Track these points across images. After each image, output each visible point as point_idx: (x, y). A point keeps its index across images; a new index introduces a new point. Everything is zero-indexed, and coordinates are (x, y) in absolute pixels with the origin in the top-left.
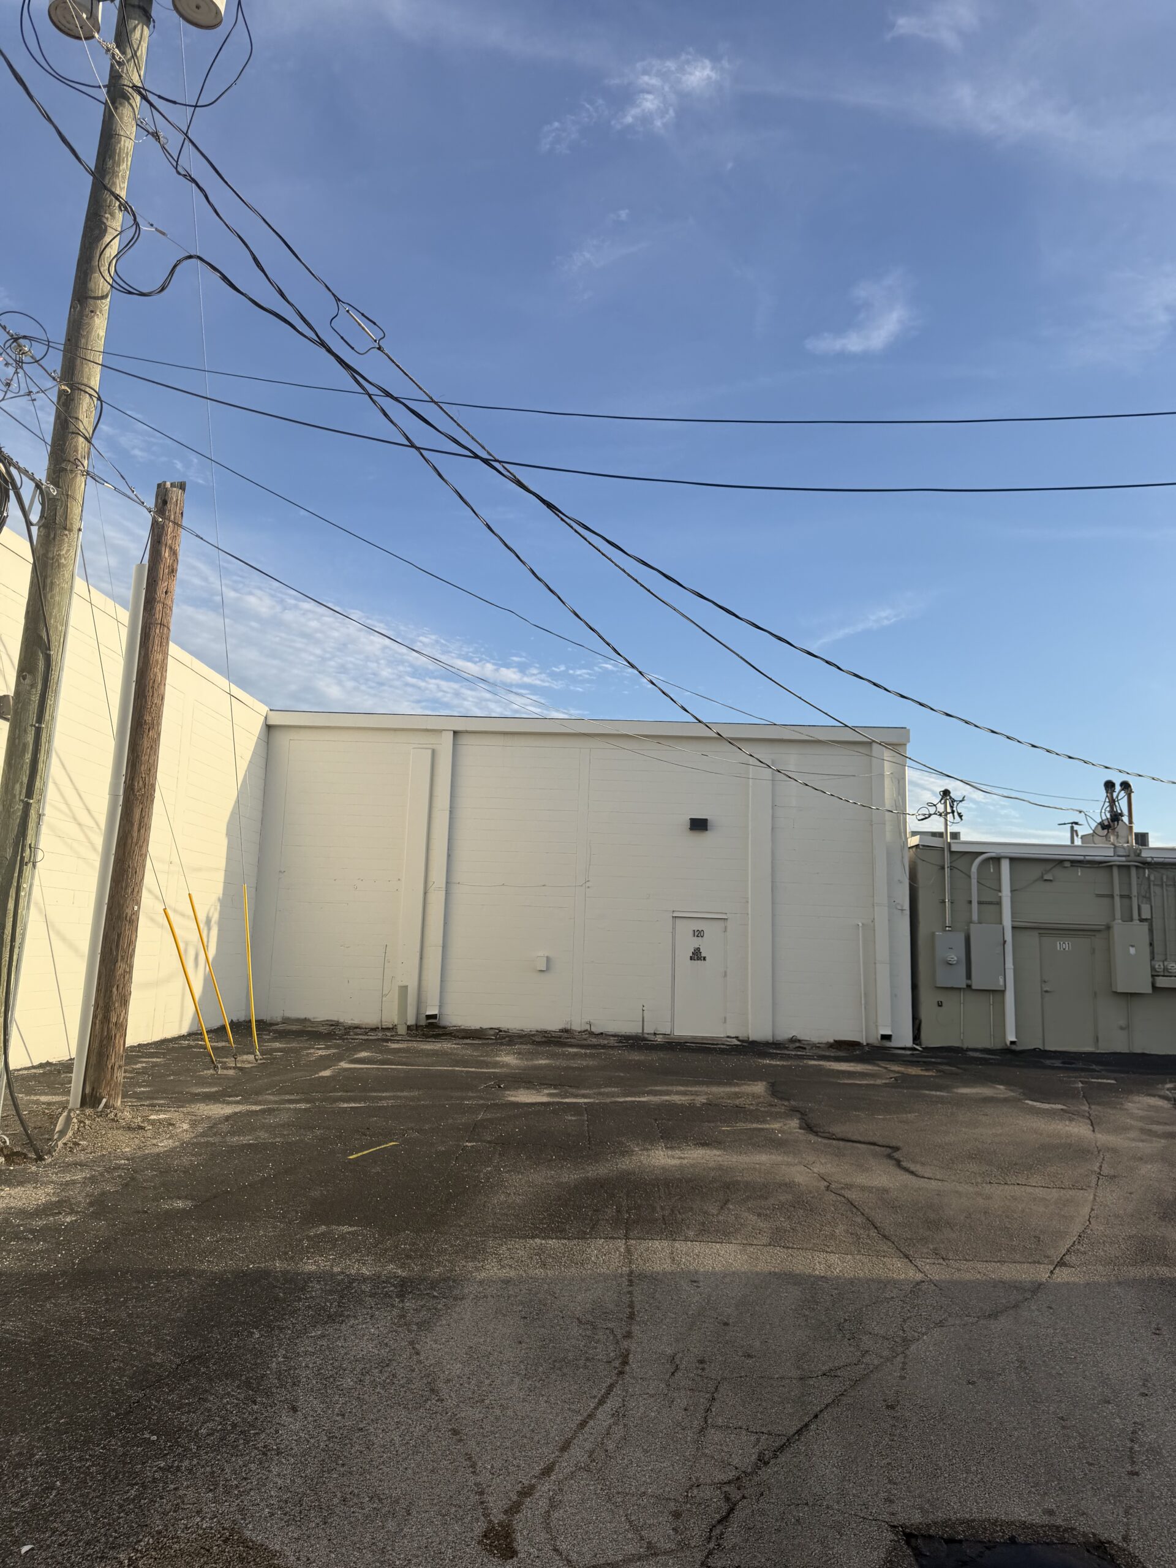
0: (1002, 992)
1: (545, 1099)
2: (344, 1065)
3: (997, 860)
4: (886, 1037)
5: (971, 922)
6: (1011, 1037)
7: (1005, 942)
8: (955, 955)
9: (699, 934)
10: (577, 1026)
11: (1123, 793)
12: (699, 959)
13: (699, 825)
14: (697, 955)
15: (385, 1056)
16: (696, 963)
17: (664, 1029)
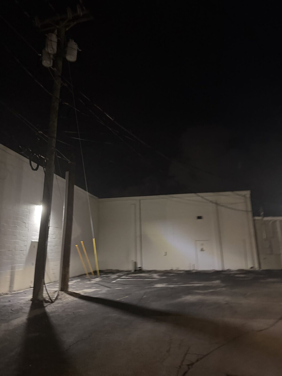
1: (164, 286)
2: (119, 280)
4: (252, 268)
9: (202, 244)
10: (174, 269)
12: (203, 251)
13: (199, 218)
14: (202, 250)
15: (128, 277)
16: (202, 252)
17: (196, 269)
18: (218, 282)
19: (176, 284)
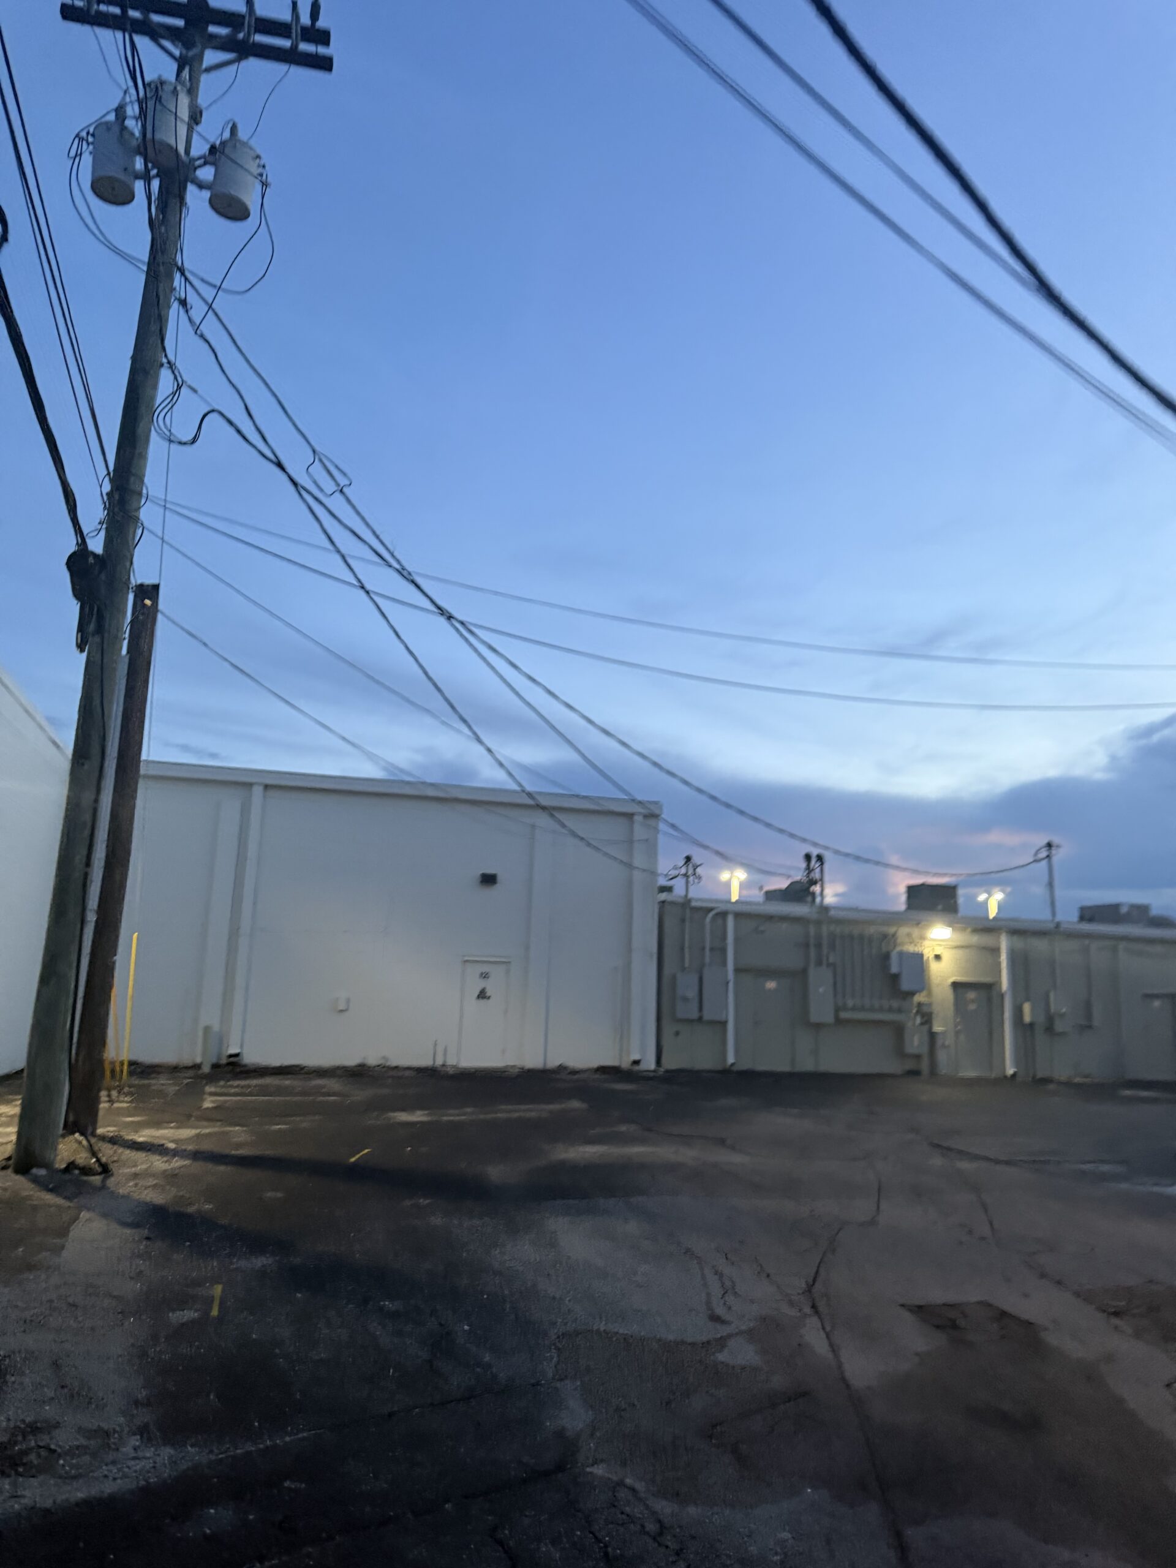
0: (724, 1024)
1: (425, 1118)
2: (209, 1097)
3: (723, 915)
4: (636, 1062)
5: (703, 965)
6: (731, 1059)
7: (728, 983)
8: (692, 994)
9: (485, 976)
10: (372, 1060)
11: (818, 864)
12: (484, 998)
13: (489, 880)
14: (483, 995)
15: (233, 1091)
16: (483, 1002)
17: (451, 1061)
18: (576, 1104)
19: (457, 1112)
